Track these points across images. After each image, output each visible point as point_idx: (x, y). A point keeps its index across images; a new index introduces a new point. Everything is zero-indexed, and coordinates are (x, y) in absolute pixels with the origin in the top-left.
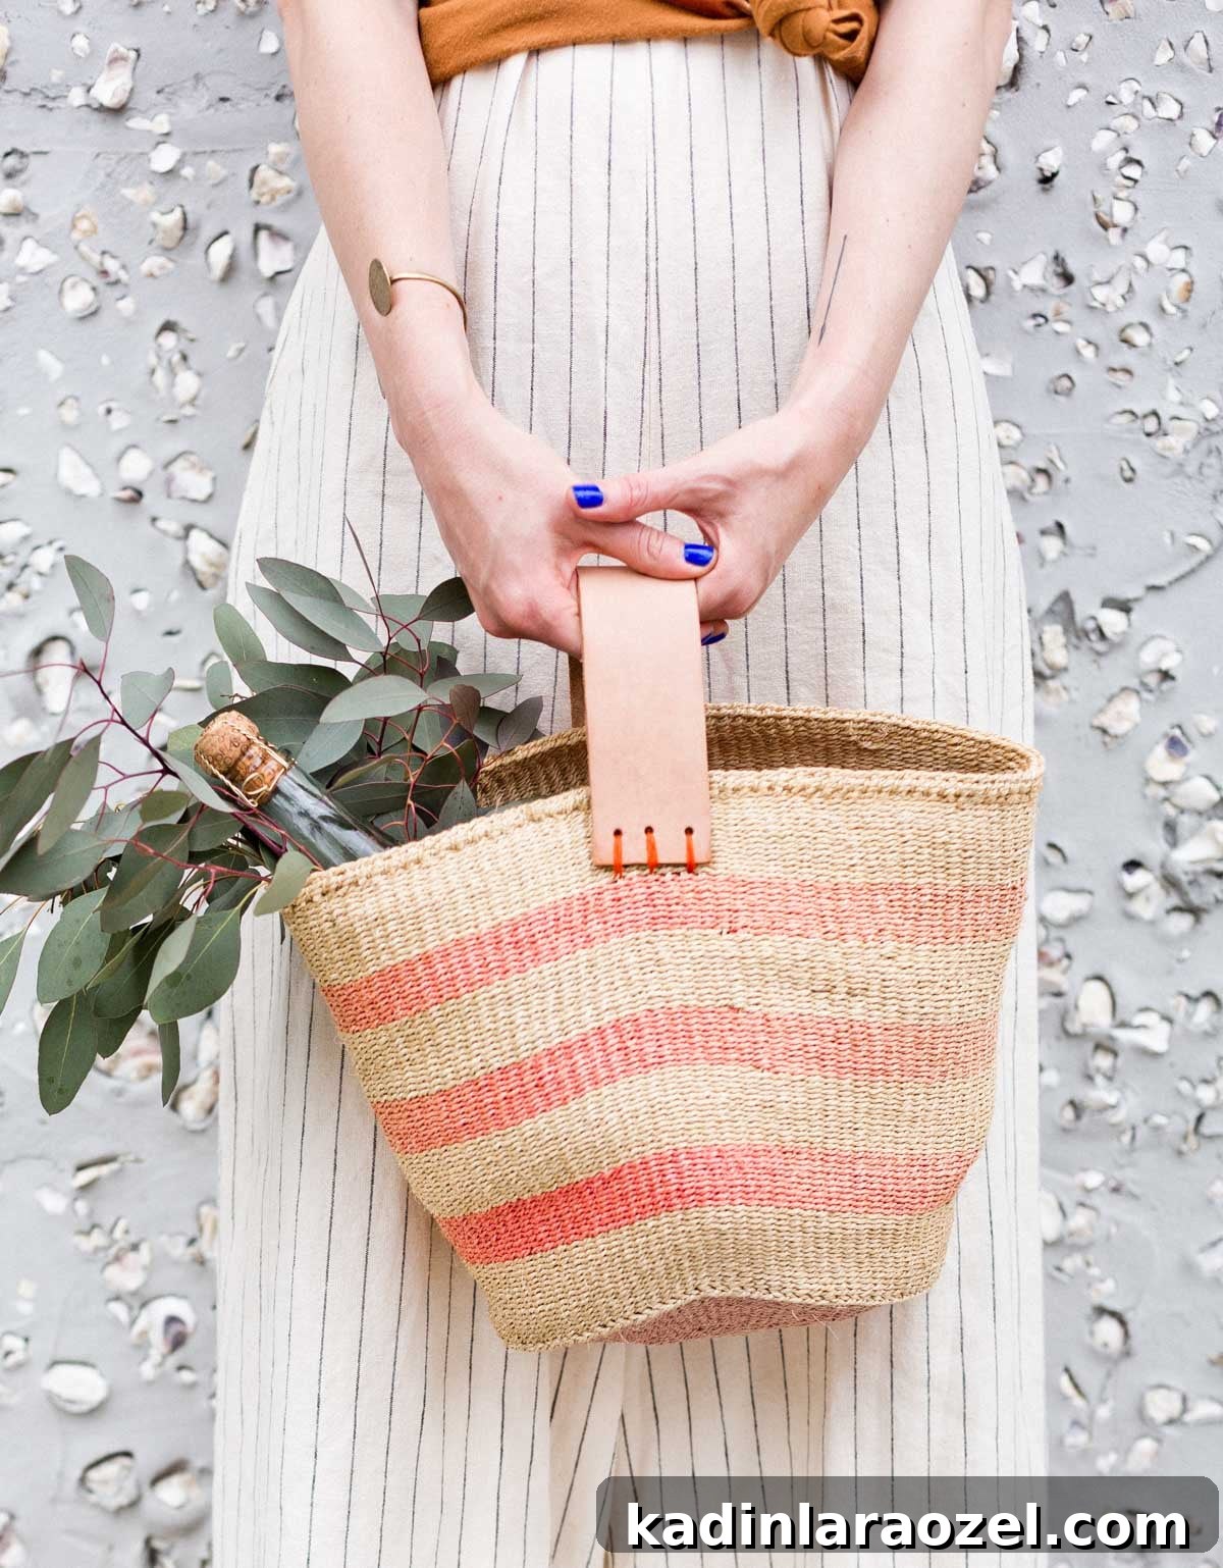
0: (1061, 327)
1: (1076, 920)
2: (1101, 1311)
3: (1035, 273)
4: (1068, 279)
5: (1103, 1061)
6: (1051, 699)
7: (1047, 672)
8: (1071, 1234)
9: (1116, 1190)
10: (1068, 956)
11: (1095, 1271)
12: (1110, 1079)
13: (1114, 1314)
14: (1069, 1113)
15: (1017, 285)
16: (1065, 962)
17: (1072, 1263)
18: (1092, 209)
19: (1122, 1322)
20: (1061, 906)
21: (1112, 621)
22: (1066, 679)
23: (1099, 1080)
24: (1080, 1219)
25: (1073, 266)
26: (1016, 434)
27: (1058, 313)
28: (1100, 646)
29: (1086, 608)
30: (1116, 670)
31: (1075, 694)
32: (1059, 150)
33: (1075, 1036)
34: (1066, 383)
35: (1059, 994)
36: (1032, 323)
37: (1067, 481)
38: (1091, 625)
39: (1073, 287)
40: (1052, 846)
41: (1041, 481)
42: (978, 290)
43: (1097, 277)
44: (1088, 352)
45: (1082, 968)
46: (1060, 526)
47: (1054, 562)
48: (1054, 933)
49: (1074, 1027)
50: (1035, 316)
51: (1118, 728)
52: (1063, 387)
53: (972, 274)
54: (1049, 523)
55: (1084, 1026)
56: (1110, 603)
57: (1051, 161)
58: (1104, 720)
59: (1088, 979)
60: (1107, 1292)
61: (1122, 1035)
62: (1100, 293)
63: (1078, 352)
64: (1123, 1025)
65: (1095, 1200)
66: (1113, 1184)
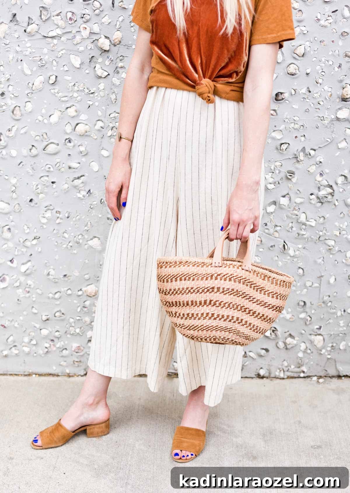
0: (308, 100)
1: (301, 203)
2: (300, 268)
3: (304, 90)
4: (310, 92)
5: (304, 227)
6: (300, 165)
7: (300, 161)
8: (296, 255)
9: (304, 248)
10: (299, 209)
11: (299, 261)
12: (305, 230)
13: (302, 268)
14: (297, 235)
15: (301, 93)
16: (299, 210)
17: (295, 260)
18: (315, 80)
19: (303, 270)
20: (298, 200)
21: (312, 152)
22: (303, 162)
23: (303, 230)
24: (297, 253)
25: (311, 90)
26: (298, 119)
27: (307, 98)
28: (310, 157)
29: (308, 150)
30: (312, 161)
31: (304, 165)
32: (310, 69)
33: (299, 223)
34: (308, 110)
35: (297, 215)
36: (303, 99)
37: (306, 128)
38: (308, 153)
39: (310, 93)
40: (298, 190)
41: (302, 127)
42: (293, 92)
43: (315, 92)
44: (312, 105)
45: (301, 211)
46: (304, 135)
47: (303, 142)
48: (297, 205)
49: (299, 221)
50: (303, 98)
51: (312, 171)
52: (307, 111)
53: (293, 90)
54: (302, 135)
55: (301, 221)
56: (312, 149)
57: (308, 71)
58: (309, 169)
59: (302, 213)
60: (301, 265)
61: (308, 223)
62: (315, 95)
63: (311, 105)
64: (308, 221)
65: (300, 250)
66: (304, 247)
